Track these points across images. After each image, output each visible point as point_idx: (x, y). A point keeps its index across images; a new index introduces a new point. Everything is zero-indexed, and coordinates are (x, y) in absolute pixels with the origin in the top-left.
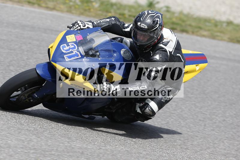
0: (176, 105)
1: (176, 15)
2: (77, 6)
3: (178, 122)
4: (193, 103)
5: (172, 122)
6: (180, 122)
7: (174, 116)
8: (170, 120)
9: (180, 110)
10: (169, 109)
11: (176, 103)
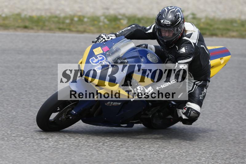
0: (221, 104)
1: (203, 20)
2: (106, 26)
3: (226, 120)
4: (237, 100)
5: (220, 120)
6: (228, 119)
7: (221, 115)
8: (218, 119)
9: (226, 109)
10: (215, 109)
11: (220, 103)
